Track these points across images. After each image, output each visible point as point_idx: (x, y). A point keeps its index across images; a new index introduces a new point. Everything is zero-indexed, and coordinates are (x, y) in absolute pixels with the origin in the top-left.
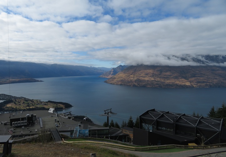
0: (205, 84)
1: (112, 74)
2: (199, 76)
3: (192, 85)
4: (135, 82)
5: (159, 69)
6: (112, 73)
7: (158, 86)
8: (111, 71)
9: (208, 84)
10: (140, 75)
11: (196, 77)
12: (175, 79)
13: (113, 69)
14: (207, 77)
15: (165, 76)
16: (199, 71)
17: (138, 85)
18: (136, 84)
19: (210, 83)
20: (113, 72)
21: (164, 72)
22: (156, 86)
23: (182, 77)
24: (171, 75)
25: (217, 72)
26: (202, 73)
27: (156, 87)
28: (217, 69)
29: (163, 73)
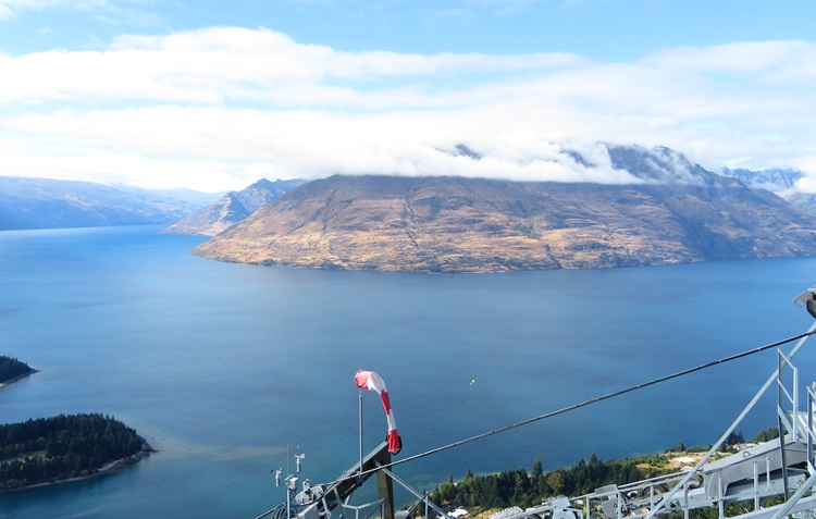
0: (599, 253)
1: (227, 219)
2: (576, 225)
3: (553, 258)
4: (331, 251)
5: (427, 196)
6: (224, 213)
7: (424, 264)
8: (218, 207)
9: (610, 252)
10: (348, 220)
11: (567, 227)
12: (489, 236)
13: (231, 195)
14: (604, 227)
15: (450, 226)
16: (575, 204)
17: (345, 265)
18: (335, 259)
19: (615, 248)
20: (230, 207)
21: (448, 208)
22: (418, 265)
23: (516, 228)
24: (475, 222)
25: (639, 207)
26: (588, 211)
27: (421, 268)
28: (638, 196)
29: (443, 212)
